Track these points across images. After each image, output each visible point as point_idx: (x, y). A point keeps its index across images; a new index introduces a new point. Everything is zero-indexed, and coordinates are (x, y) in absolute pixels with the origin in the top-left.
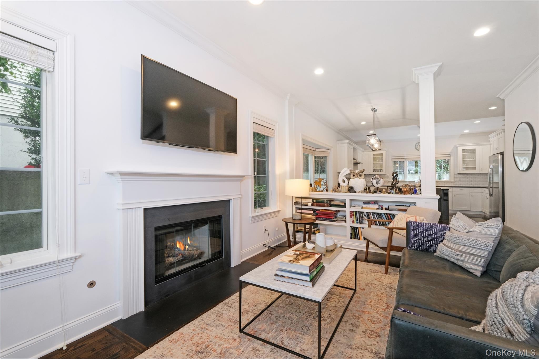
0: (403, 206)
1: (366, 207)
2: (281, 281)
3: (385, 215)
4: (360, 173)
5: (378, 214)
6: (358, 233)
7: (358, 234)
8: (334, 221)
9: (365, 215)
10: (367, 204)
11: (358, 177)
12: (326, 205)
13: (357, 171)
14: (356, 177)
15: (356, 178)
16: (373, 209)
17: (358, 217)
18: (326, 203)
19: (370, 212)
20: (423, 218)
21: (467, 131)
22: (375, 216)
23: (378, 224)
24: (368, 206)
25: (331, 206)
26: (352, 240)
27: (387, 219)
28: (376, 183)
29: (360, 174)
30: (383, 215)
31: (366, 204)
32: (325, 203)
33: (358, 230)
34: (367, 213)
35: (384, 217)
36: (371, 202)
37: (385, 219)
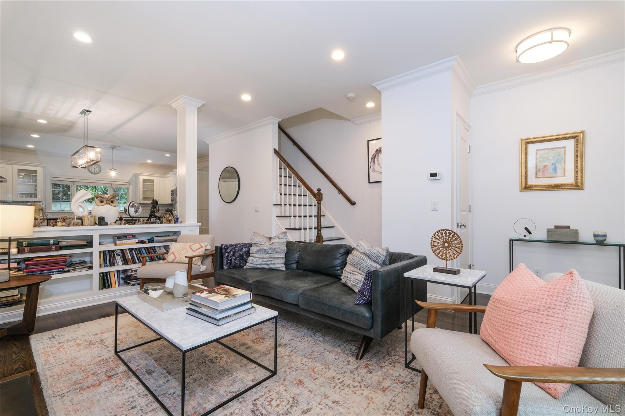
0: (167, 236)
1: (122, 243)
2: (226, 323)
3: (145, 250)
4: (111, 198)
5: (137, 249)
6: (109, 279)
7: (109, 281)
8: (68, 271)
9: (117, 254)
10: (123, 239)
11: (109, 204)
12: (53, 247)
13: (107, 196)
14: (106, 203)
15: (107, 205)
16: (131, 244)
17: (108, 258)
18: (54, 244)
19: (126, 249)
20: (207, 243)
21: (149, 161)
22: (134, 252)
23: (137, 262)
24: (124, 242)
25: (61, 248)
26: (101, 291)
27: (147, 254)
28: (135, 211)
29: (113, 199)
30: (143, 249)
31: (121, 239)
32: (52, 245)
33: (110, 276)
34: (122, 251)
35: (144, 251)
36: (128, 236)
37: (145, 254)
